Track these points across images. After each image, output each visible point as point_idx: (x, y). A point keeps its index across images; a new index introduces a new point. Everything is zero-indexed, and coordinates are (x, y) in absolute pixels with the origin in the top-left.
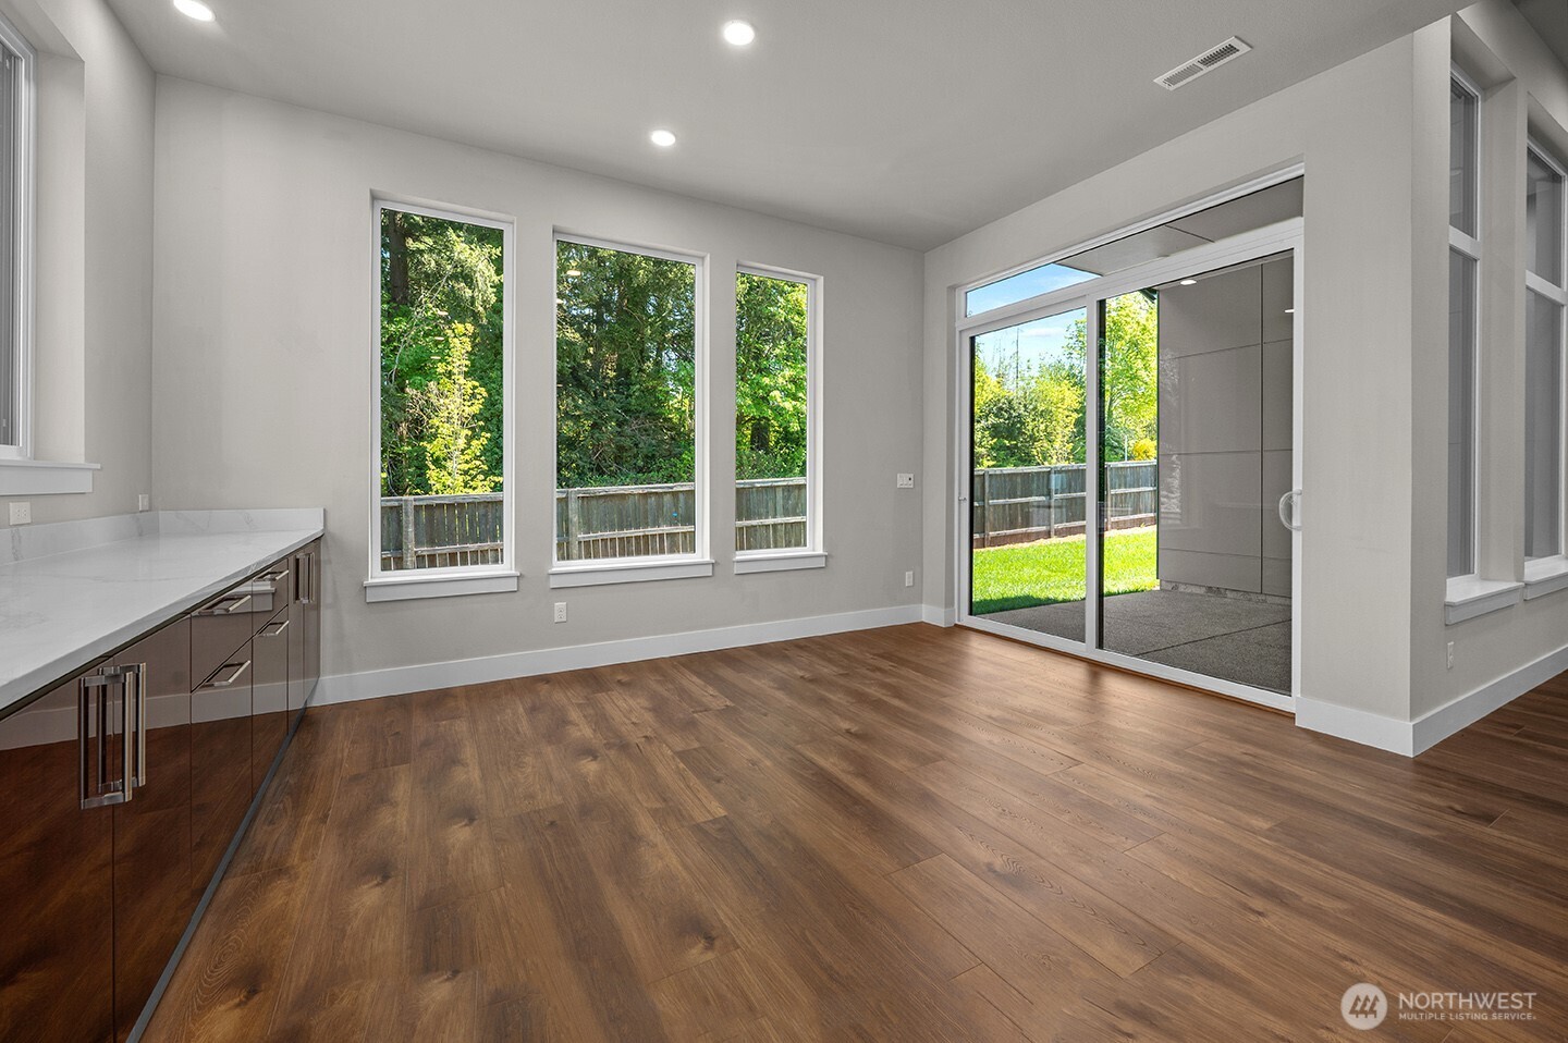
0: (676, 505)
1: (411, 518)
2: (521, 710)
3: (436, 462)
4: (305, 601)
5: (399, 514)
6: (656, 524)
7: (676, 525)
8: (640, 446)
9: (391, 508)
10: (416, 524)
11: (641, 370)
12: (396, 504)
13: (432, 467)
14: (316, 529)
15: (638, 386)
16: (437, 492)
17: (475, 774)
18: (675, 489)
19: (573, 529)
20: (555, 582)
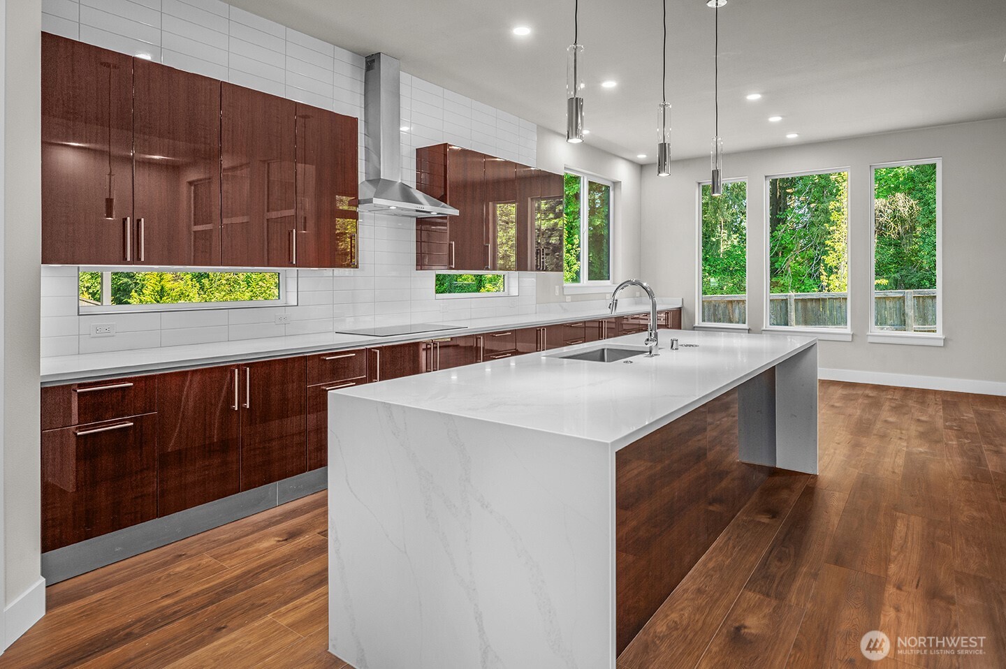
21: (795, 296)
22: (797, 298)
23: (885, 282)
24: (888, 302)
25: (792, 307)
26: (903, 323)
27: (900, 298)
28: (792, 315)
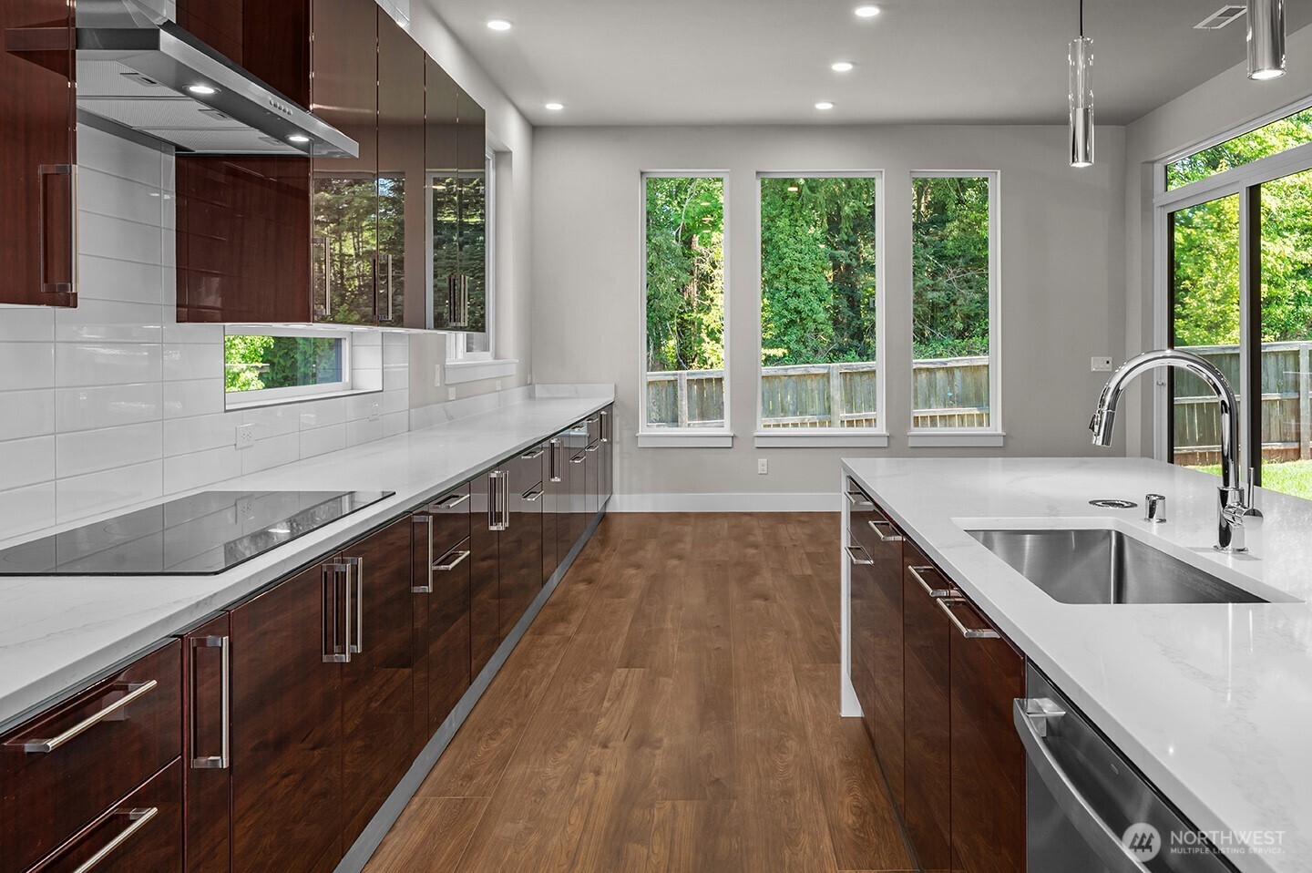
0: (951, 383)
1: (685, 392)
2: (726, 526)
3: (711, 334)
4: (605, 440)
5: (675, 387)
6: (928, 405)
7: (951, 406)
8: (959, 303)
9: (669, 381)
10: (689, 397)
11: (960, 201)
12: (672, 378)
13: (707, 339)
14: (610, 399)
15: (956, 223)
16: (712, 365)
17: (688, 546)
18: (949, 365)
19: (835, 408)
20: (759, 443)
21: (688, 374)
22: (690, 378)
23: (779, 352)
24: (809, 381)
25: (683, 393)
26: (827, 411)
27: (824, 375)
28: (684, 404)
